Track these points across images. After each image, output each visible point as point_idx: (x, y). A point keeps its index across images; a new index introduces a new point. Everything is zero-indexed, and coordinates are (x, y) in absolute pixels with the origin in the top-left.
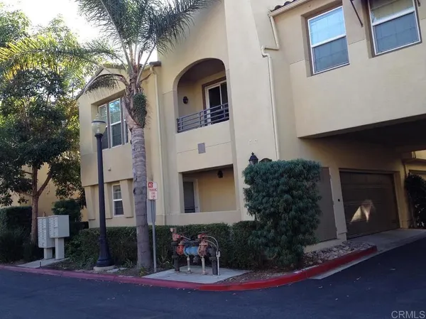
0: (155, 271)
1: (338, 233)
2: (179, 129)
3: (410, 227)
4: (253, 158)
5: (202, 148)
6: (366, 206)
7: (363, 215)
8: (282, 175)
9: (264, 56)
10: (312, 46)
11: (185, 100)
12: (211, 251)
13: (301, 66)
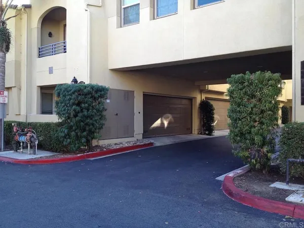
0: (2, 150)
1: (135, 134)
2: (40, 55)
3: (198, 134)
4: (75, 81)
5: (51, 71)
6: (166, 118)
7: (162, 124)
8: (73, 93)
9: (86, 10)
10: (123, 7)
11: (50, 35)
12: (32, 139)
13: (114, 20)
